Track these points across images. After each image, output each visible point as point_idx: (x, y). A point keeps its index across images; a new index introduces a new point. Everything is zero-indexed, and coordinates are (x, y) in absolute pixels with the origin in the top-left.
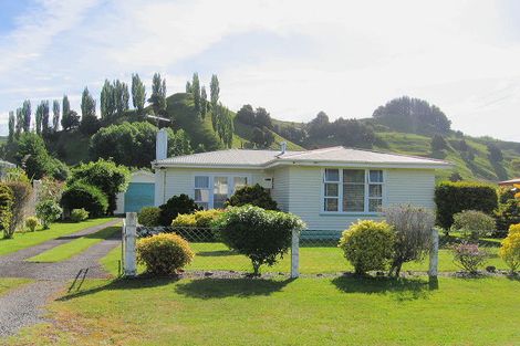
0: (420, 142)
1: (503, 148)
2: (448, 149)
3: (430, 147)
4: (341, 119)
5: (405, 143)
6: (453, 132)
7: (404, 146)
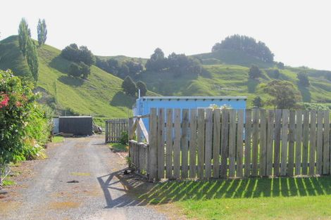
0: (241, 72)
1: (312, 76)
2: (264, 77)
3: (248, 76)
4: (173, 54)
5: (225, 73)
6: (276, 63)
7: (225, 76)
